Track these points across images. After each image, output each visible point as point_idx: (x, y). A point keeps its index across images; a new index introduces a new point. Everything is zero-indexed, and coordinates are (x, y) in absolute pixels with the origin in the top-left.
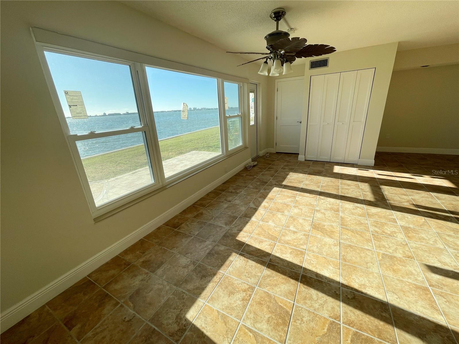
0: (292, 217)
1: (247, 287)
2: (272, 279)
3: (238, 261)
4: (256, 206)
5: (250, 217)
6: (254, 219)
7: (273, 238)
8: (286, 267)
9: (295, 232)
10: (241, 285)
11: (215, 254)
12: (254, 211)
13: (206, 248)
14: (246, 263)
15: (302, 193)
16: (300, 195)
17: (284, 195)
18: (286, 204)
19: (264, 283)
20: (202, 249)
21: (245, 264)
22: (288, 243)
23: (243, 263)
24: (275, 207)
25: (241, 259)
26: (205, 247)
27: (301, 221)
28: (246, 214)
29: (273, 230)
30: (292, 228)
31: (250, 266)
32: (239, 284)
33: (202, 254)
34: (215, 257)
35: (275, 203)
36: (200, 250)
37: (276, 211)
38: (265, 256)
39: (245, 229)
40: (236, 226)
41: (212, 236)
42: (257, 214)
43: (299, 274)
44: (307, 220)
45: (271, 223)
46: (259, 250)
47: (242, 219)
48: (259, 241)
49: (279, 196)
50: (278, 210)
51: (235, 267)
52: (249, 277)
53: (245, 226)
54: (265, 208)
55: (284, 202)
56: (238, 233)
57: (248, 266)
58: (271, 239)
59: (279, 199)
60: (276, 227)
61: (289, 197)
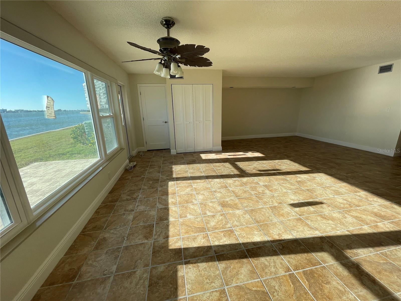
0: (201, 204)
1: (218, 294)
2: (230, 270)
3: (189, 271)
4: (165, 205)
5: (167, 219)
6: (171, 219)
7: (202, 230)
8: (231, 251)
9: (213, 216)
10: (211, 297)
11: (158, 280)
12: (166, 211)
13: (142, 281)
14: (198, 268)
15: (194, 181)
16: (194, 183)
17: (182, 187)
18: (189, 194)
19: (228, 279)
20: (137, 285)
21: (198, 271)
22: (216, 228)
23: (195, 270)
24: (182, 200)
25: (190, 268)
26: (140, 279)
27: (211, 204)
28: (160, 217)
29: (197, 222)
30: (209, 214)
31: (204, 270)
32: (208, 298)
33: (142, 293)
34: (161, 284)
35: (180, 196)
36: (136, 288)
37: (186, 203)
38: (208, 251)
39: (171, 233)
40: (159, 235)
41: (139, 261)
42: (171, 213)
43: (244, 250)
44: (214, 202)
45: (189, 216)
46: (198, 248)
47: (160, 224)
48: (193, 239)
49: (179, 188)
50: (187, 202)
51: (191, 280)
52: (212, 282)
53: (168, 231)
54: (175, 204)
55: (187, 193)
56: (167, 242)
57: (202, 270)
58: (201, 231)
59: (181, 192)
60: (197, 218)
61: (187, 187)
